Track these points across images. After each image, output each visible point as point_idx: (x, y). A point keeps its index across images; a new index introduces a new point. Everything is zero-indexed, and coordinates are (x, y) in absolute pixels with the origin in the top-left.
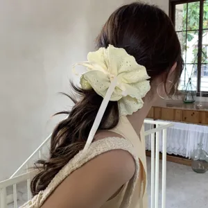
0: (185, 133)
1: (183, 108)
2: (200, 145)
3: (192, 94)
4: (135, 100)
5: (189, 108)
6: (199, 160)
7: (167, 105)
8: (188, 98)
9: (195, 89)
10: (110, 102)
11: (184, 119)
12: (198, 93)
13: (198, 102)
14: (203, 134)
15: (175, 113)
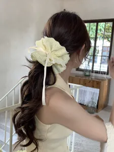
0: (85, 92)
1: (84, 78)
2: (92, 98)
3: (89, 71)
4: (61, 65)
5: (87, 78)
6: (91, 107)
7: (76, 76)
8: (87, 74)
9: (90, 69)
10: (47, 67)
11: (85, 84)
12: (92, 71)
13: (92, 76)
14: (94, 93)
15: (80, 81)
